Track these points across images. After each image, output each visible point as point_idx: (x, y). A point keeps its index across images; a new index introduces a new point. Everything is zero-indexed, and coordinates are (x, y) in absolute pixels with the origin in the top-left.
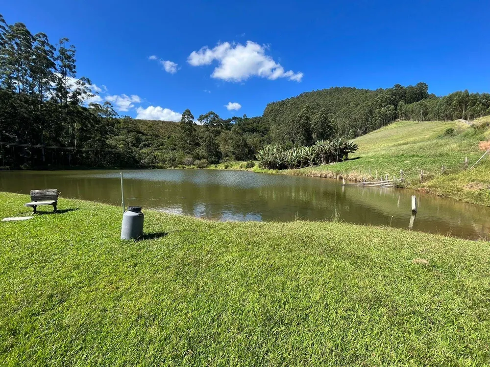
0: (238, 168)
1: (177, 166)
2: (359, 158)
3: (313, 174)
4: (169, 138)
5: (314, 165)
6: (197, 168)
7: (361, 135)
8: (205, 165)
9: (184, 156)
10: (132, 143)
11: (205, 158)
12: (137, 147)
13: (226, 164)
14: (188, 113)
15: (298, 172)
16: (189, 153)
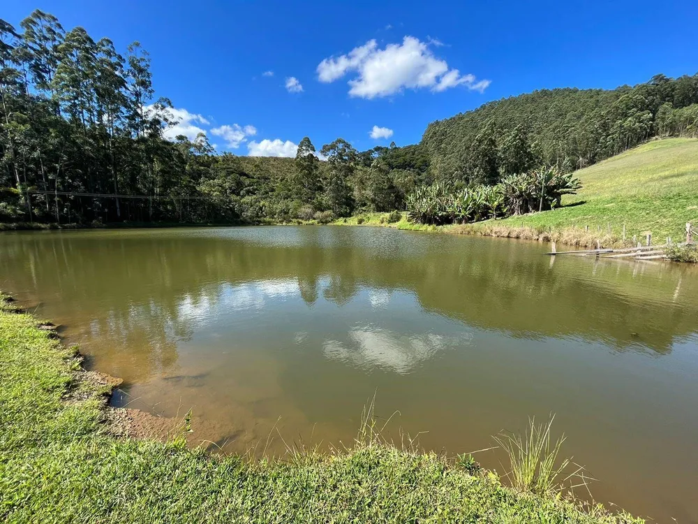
0: (378, 223)
1: (291, 221)
2: (582, 203)
3: (496, 233)
4: (281, 180)
5: (497, 216)
6: (319, 223)
7: (584, 167)
8: (329, 219)
9: (300, 206)
10: (230, 188)
11: (330, 209)
12: (238, 194)
13: (360, 217)
14: (307, 143)
15: (468, 229)
16: (307, 202)
